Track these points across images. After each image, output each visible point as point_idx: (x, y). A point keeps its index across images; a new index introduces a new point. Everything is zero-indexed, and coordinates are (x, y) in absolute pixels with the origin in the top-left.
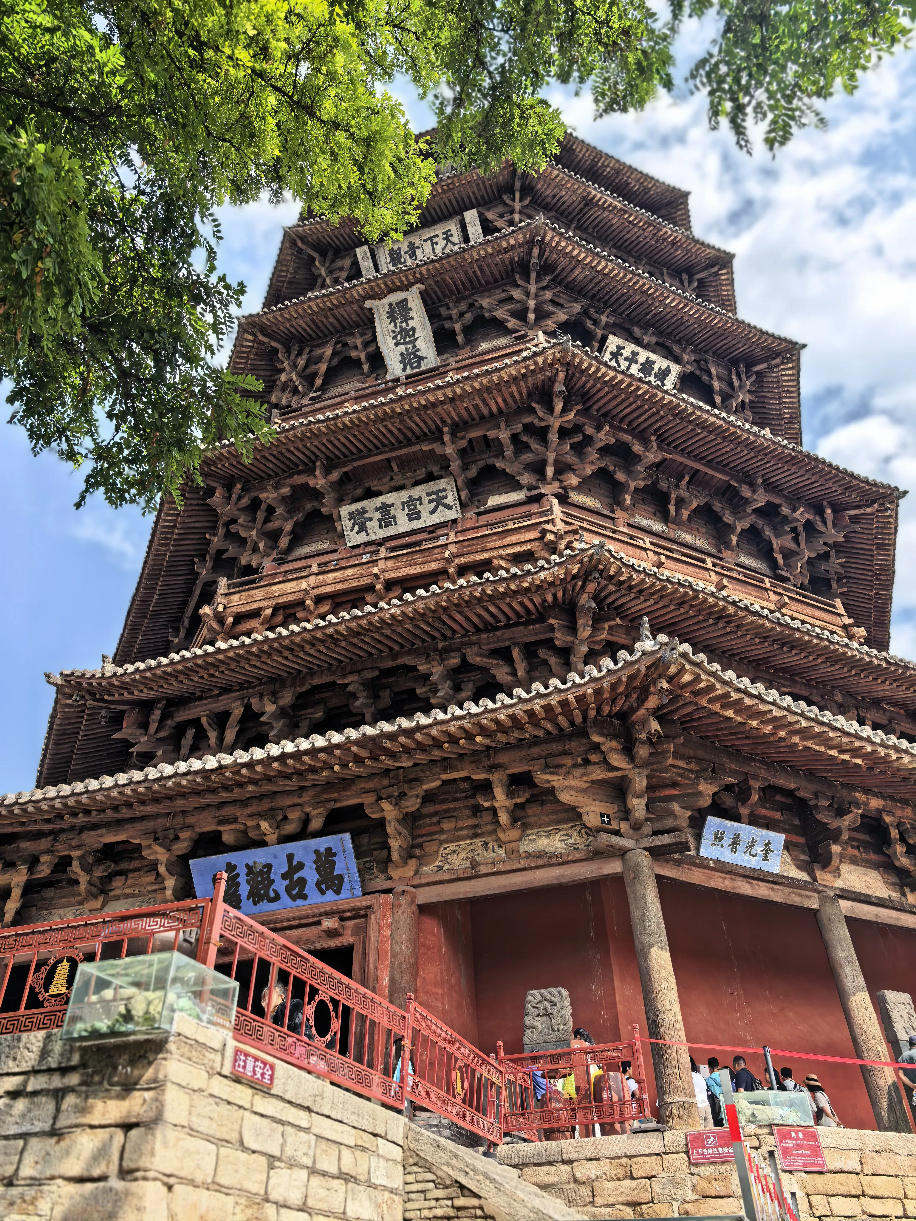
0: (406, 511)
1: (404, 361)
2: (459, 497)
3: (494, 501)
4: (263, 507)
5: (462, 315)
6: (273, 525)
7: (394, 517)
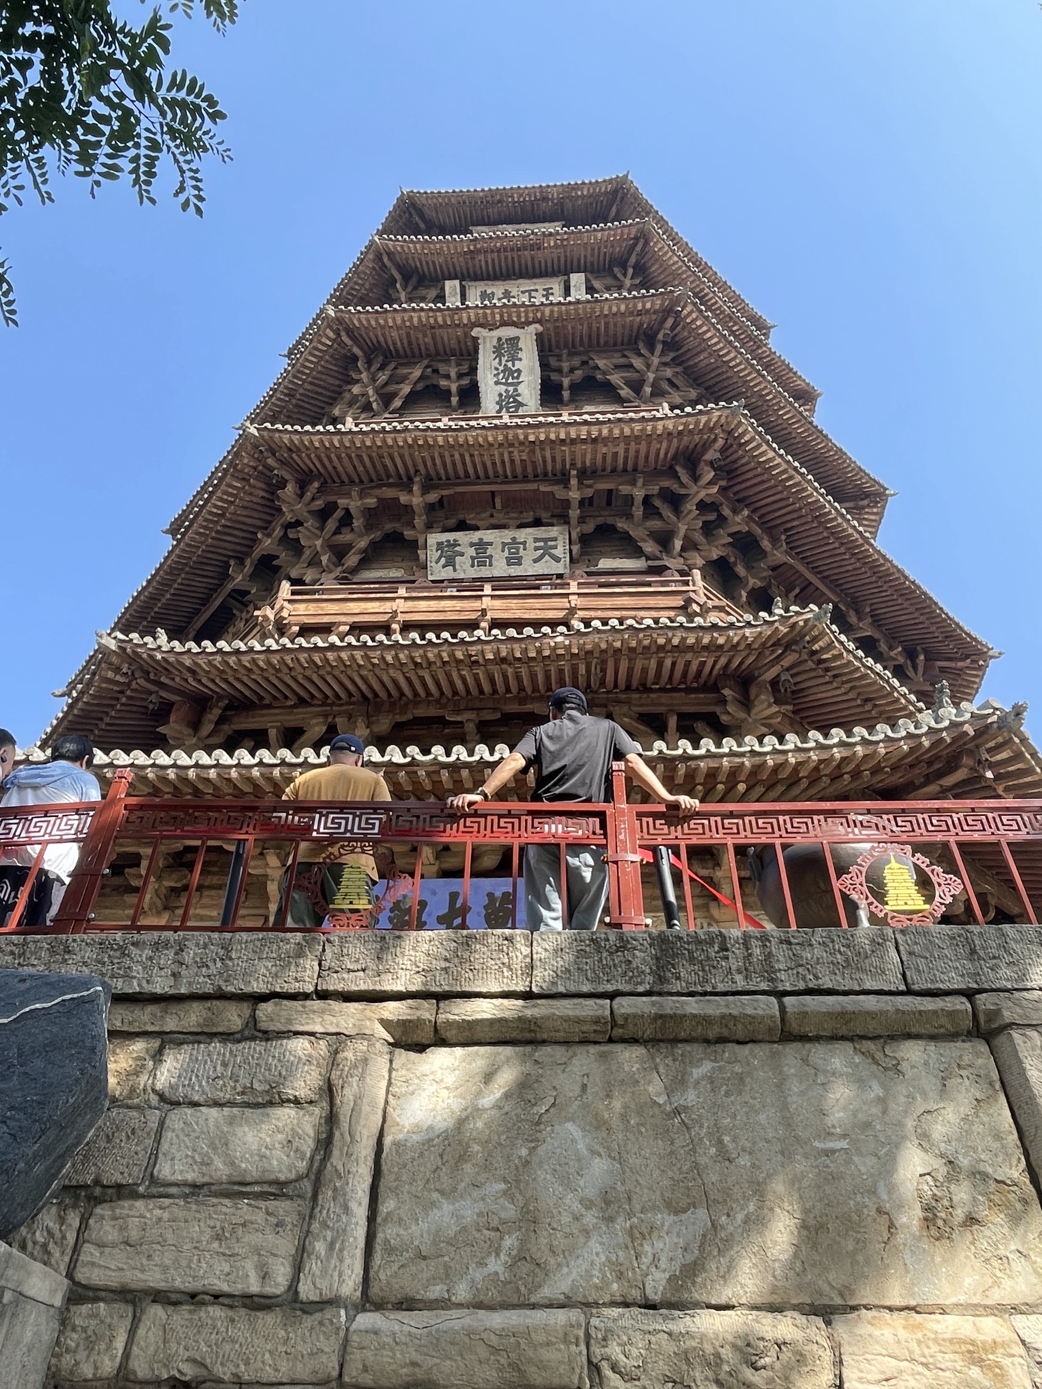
0: (506, 554)
1: (502, 403)
2: (571, 551)
3: (605, 564)
4: (339, 514)
5: (572, 370)
6: (346, 537)
7: (490, 557)
